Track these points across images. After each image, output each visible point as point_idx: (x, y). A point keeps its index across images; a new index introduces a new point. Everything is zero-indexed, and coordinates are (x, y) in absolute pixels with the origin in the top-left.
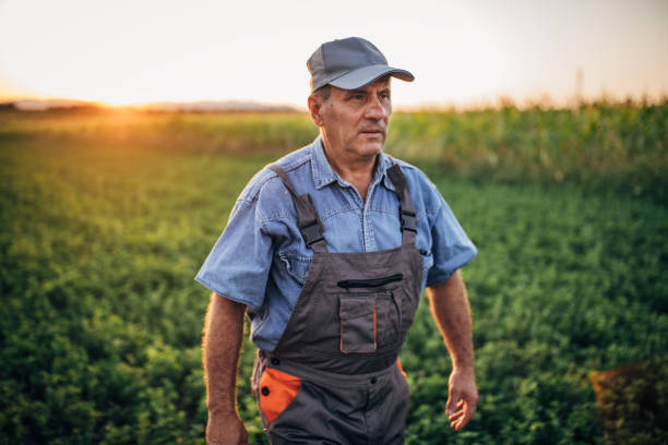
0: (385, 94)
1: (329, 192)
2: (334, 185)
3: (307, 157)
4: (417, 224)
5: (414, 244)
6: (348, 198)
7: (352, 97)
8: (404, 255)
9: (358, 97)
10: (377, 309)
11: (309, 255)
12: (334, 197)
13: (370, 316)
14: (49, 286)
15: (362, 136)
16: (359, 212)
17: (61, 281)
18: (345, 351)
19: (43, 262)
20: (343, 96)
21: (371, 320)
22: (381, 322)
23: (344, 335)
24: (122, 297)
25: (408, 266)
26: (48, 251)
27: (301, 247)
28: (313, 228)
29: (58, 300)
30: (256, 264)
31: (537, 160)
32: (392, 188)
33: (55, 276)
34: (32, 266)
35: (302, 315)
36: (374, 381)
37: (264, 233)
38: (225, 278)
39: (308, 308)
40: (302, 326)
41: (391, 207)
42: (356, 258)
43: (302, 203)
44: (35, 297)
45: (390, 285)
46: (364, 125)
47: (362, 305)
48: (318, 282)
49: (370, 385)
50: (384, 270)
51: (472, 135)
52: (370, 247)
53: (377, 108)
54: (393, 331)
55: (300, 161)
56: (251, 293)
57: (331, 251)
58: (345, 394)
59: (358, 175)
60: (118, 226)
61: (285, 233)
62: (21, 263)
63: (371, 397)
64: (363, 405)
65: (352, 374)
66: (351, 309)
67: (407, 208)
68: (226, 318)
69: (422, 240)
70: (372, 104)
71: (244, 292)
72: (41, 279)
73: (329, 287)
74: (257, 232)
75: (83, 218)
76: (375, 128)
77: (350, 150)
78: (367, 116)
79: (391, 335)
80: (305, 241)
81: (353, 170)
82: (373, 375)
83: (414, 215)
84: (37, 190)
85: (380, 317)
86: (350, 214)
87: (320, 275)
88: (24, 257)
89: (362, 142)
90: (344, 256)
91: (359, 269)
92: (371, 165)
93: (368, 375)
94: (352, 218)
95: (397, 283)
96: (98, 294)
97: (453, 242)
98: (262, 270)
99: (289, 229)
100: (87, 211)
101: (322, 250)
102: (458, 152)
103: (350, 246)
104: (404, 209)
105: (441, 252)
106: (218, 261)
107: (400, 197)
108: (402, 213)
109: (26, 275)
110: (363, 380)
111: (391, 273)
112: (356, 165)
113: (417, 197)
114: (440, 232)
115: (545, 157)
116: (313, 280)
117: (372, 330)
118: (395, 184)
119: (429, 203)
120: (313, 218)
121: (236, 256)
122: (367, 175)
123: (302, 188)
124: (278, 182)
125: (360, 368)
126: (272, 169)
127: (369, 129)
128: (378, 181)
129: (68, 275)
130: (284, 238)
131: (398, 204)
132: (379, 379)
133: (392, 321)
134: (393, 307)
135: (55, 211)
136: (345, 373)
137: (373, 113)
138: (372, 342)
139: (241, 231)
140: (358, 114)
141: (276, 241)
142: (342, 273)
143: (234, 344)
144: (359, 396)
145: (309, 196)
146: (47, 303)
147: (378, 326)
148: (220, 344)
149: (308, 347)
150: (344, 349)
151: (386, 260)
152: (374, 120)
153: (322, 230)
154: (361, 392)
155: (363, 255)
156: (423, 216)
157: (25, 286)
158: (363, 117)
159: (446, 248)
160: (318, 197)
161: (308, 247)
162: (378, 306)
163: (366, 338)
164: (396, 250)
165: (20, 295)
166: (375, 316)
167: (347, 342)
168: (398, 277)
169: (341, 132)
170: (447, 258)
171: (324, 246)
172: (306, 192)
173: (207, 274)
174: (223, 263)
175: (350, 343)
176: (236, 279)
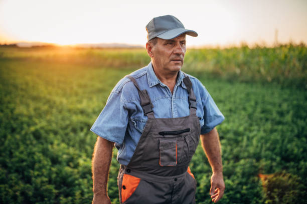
0: (183, 43)
1: (155, 89)
2: (158, 86)
3: (145, 72)
4: (197, 104)
5: (195, 114)
6: (165, 92)
7: (168, 44)
8: (191, 119)
9: (171, 44)
10: (177, 145)
11: (146, 119)
12: (158, 91)
13: (174, 149)
14: (33, 129)
15: (172, 62)
16: (170, 99)
17: (38, 127)
18: (162, 165)
19: (30, 117)
20: (163, 42)
21: (175, 151)
22: (179, 152)
23: (162, 158)
24: (67, 134)
25: (192, 125)
26: (32, 113)
27: (142, 115)
28: (148, 106)
29: (37, 135)
30: (120, 123)
31: (259, 71)
32: (185, 87)
33: (35, 124)
34: (25, 119)
35: (141, 147)
36: (176, 180)
37: (125, 108)
38: (105, 129)
39: (144, 144)
40: (142, 152)
41: (185, 96)
42: (167, 121)
43: (142, 94)
44: (26, 134)
45: (184, 134)
46: (173, 56)
47: (170, 143)
48: (149, 132)
49: (174, 182)
50: (181, 127)
51: (228, 60)
52: (175, 115)
53: (180, 49)
54: (185, 156)
55: (142, 74)
56: (118, 137)
57: (156, 117)
58: (162, 186)
59: (169, 81)
60: (64, 101)
61: (135, 108)
62: (20, 118)
63: (175, 187)
64: (171, 191)
65: (165, 176)
66: (165, 145)
67: (192, 97)
68: (104, 149)
69: (199, 112)
70: (177, 47)
71: (115, 136)
72: (29, 125)
73: (155, 134)
74: (121, 107)
75: (48, 97)
76: (178, 58)
77: (166, 69)
78: (174, 52)
79: (184, 158)
80: (144, 112)
81: (167, 78)
82: (175, 177)
83: (195, 101)
84: (27, 84)
85: (179, 149)
86: (165, 100)
87: (151, 128)
88: (21, 115)
89: (171, 65)
90: (162, 120)
91: (170, 126)
92: (176, 76)
93: (173, 177)
94: (166, 102)
95: (187, 133)
96: (56, 133)
97: (214, 113)
98: (123, 126)
99: (137, 106)
100: (50, 94)
101: (152, 117)
102: (221, 68)
103: (165, 115)
104: (190, 97)
105: (208, 118)
106: (102, 122)
107: (189, 92)
108: (189, 99)
109: (22, 123)
110: (171, 179)
111: (184, 128)
112: (168, 76)
113: (197, 92)
114: (208, 109)
115: (262, 70)
116: (147, 131)
117: (175, 155)
118: (187, 86)
119: (202, 95)
120: (147, 101)
121: (111, 119)
122: (174, 81)
123: (143, 87)
124: (132, 84)
125: (169, 173)
126: (128, 77)
127: (175, 59)
128: (179, 84)
129: (41, 124)
130: (134, 111)
131: (188, 95)
132: (178, 179)
133: (185, 151)
134: (185, 144)
135: (35, 94)
136: (162, 175)
137: (178, 51)
138: (175, 161)
139: (113, 107)
140: (170, 52)
141: (130, 112)
142: (161, 127)
143: (108, 162)
144: (168, 186)
145: (146, 91)
146: (32, 137)
147: (178, 153)
148: (101, 162)
149: (144, 163)
150: (161, 164)
151: (182, 122)
152: (178, 55)
153: (152, 107)
154: (169, 185)
155: (171, 119)
156: (199, 101)
157: (22, 129)
158: (173, 52)
159: (210, 116)
160: (150, 91)
161: (145, 115)
162: (178, 144)
163: (172, 160)
164: (187, 117)
165: (19, 133)
166: (176, 148)
167: (162, 161)
168: (188, 130)
169: (162, 60)
170: (211, 121)
171: (153, 115)
172: (145, 89)
173: (96, 128)
174: (104, 122)
175: (164, 161)
176: (111, 130)
